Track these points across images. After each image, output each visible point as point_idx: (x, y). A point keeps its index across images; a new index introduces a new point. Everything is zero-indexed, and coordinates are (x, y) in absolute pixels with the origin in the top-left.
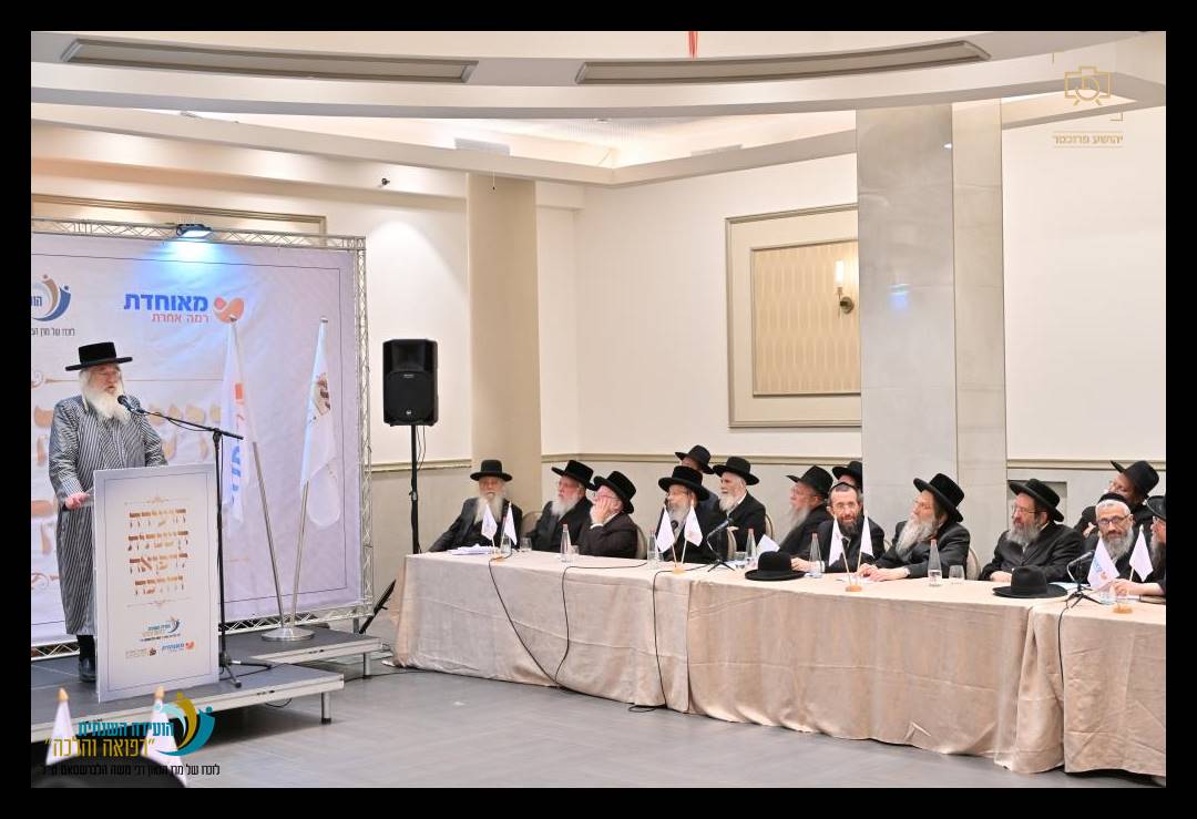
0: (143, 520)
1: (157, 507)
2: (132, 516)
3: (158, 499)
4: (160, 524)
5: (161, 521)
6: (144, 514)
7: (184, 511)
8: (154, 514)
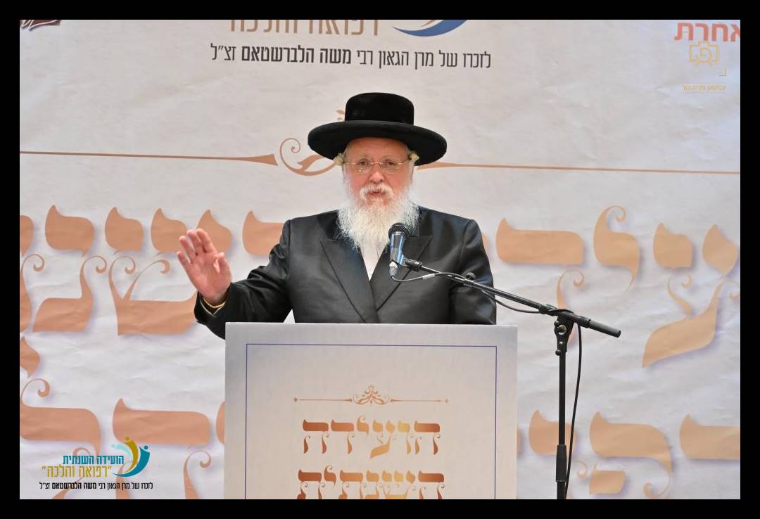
0: (333, 438)
1: (370, 413)
2: (308, 426)
3: (371, 396)
4: (376, 452)
5: (378, 444)
6: (337, 427)
7: (435, 428)
8: (363, 427)
